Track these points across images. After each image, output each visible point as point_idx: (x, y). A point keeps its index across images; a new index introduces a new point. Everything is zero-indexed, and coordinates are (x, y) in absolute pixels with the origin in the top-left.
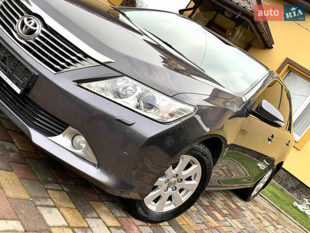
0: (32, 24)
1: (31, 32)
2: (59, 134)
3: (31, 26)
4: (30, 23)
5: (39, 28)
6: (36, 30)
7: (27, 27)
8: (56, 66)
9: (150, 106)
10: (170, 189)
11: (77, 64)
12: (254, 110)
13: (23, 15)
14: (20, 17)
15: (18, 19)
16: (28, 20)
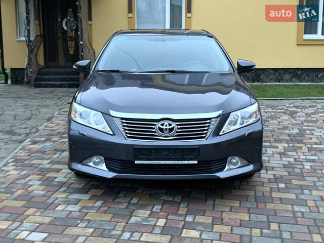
0: (168, 125)
1: (171, 130)
3: (168, 127)
6: (173, 127)
7: (166, 129)
8: (203, 135)
13: (155, 125)
14: (154, 127)
15: (154, 128)
16: (163, 125)
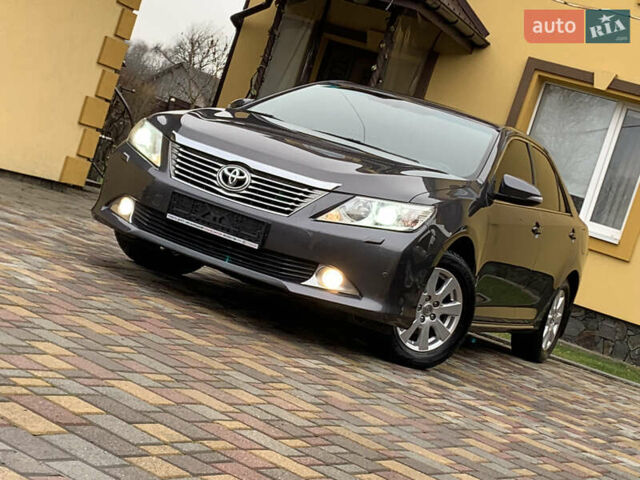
0: (238, 173)
1: (240, 182)
2: (310, 276)
3: (237, 177)
4: (235, 173)
5: (247, 176)
6: (245, 179)
7: (233, 179)
8: (286, 209)
10: (428, 319)
11: (306, 200)
12: (496, 192)
13: (219, 167)
14: (216, 170)
15: (215, 172)
16: (230, 171)
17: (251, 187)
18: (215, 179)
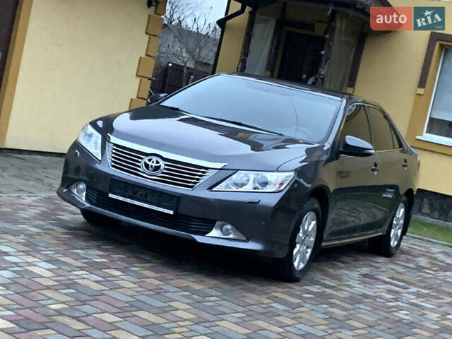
0: (155, 162)
1: (157, 168)
2: (211, 230)
3: (154, 165)
4: (153, 162)
6: (160, 166)
7: (152, 166)
8: (190, 185)
9: (265, 184)
11: (204, 177)
12: (341, 149)
13: (142, 159)
14: (140, 160)
15: (140, 162)
16: (150, 160)
17: (165, 171)
18: (139, 167)
